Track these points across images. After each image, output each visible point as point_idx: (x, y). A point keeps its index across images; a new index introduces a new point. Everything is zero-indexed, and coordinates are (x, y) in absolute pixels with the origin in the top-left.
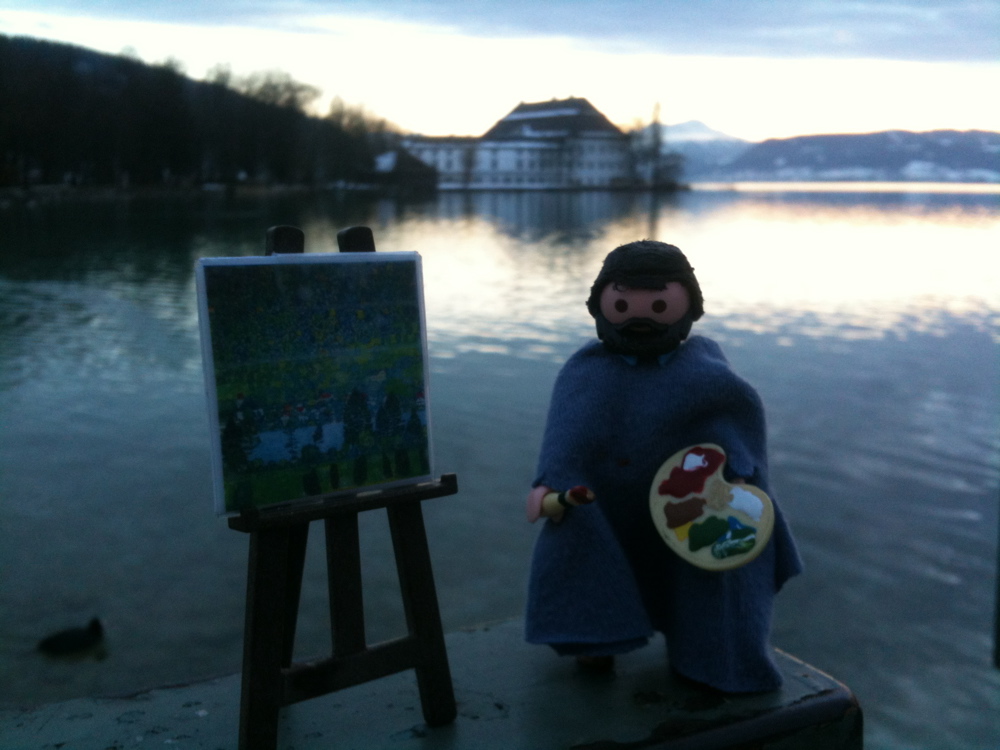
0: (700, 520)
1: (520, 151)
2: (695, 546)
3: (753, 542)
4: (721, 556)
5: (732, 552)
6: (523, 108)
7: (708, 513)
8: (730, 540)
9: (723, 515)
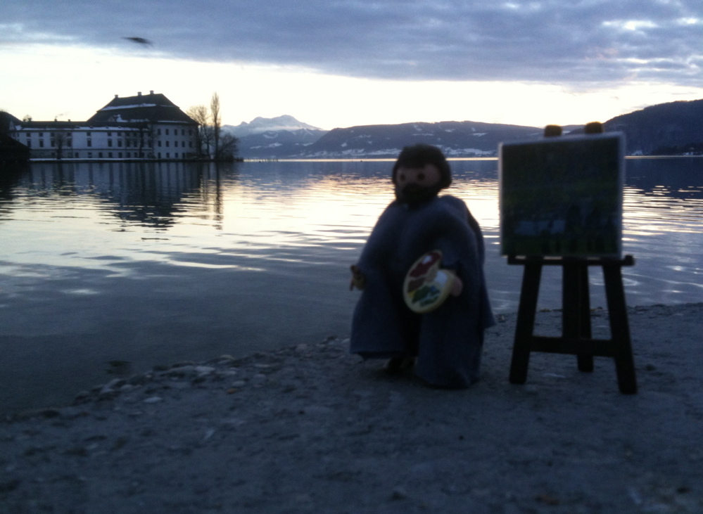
0: (420, 288)
1: (109, 133)
2: (415, 300)
3: (436, 298)
4: (422, 305)
5: (427, 302)
6: (117, 101)
7: (425, 284)
8: (429, 297)
9: (430, 285)
